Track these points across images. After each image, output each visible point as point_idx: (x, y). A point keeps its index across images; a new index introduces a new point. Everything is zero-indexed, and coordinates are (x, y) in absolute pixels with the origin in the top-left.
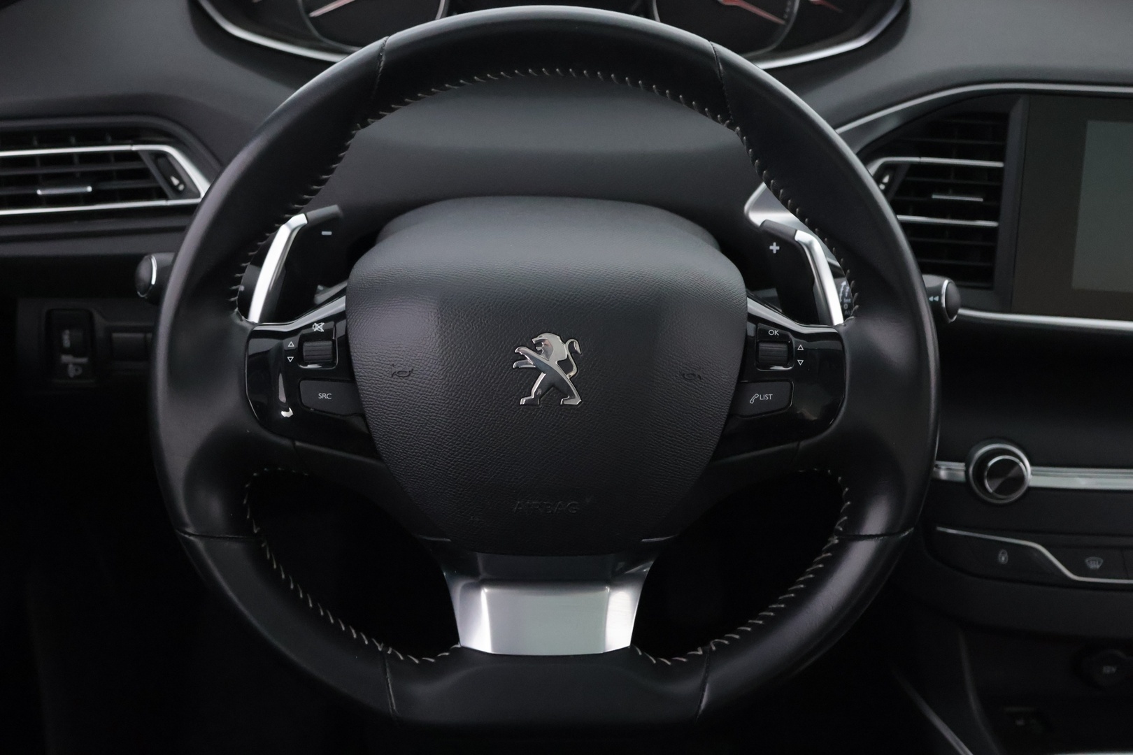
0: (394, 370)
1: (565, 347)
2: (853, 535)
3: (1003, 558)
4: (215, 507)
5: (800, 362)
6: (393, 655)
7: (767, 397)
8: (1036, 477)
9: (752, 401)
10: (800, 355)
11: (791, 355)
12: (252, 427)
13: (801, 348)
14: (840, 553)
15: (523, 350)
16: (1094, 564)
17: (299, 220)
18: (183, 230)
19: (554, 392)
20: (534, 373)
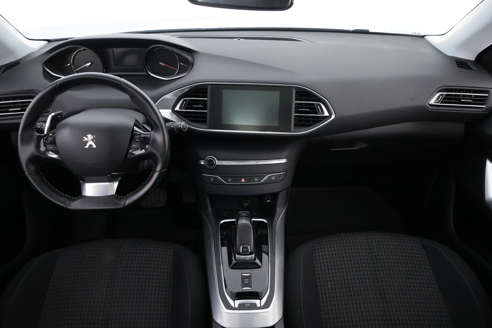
0: (62, 142)
1: (92, 137)
2: (155, 171)
3: (212, 180)
4: (33, 168)
5: (142, 139)
6: (69, 197)
7: (135, 146)
8: (218, 163)
9: (133, 146)
10: (142, 137)
11: (140, 137)
12: (37, 154)
13: (142, 136)
14: (153, 175)
15: (84, 137)
16: (230, 180)
17: (53, 114)
18: (21, 118)
19: (91, 145)
20: (87, 142)
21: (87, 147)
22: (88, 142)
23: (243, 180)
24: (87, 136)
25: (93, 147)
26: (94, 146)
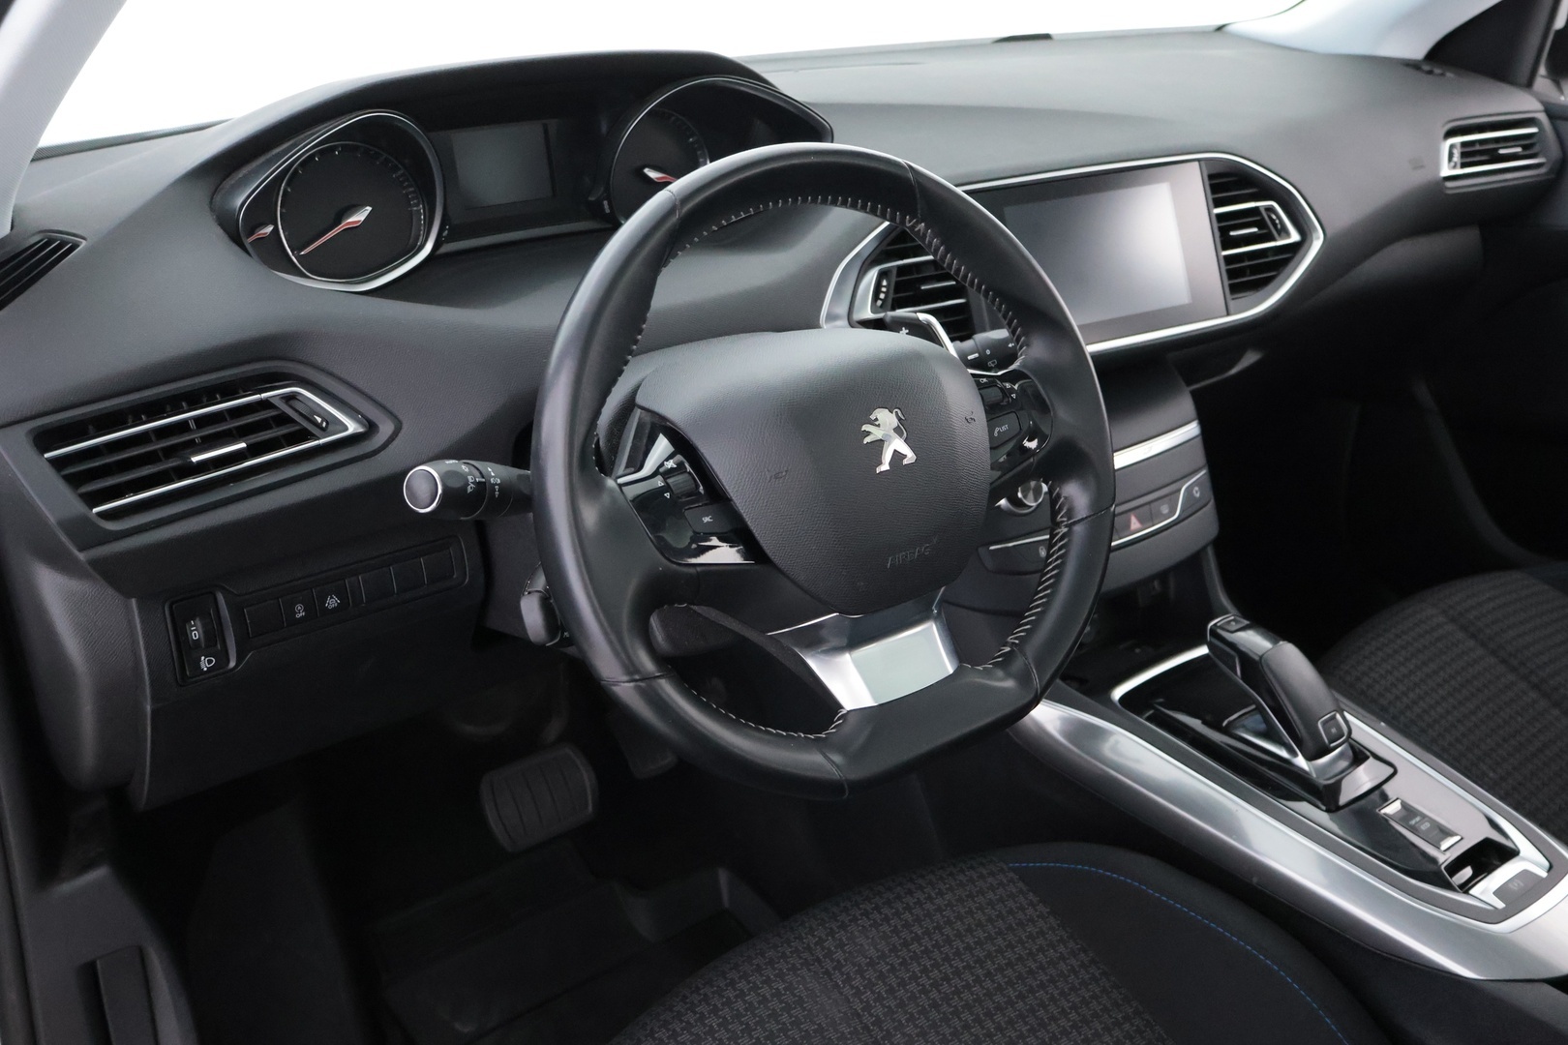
0: (773, 473)
1: (894, 416)
5: (1014, 396)
7: (1004, 428)
9: (996, 434)
10: (1011, 391)
11: (1004, 393)
13: (1008, 385)
15: (865, 428)
19: (897, 456)
20: (879, 444)
21: (885, 467)
22: (886, 444)
23: (1135, 524)
24: (873, 417)
25: (905, 462)
26: (910, 456)
